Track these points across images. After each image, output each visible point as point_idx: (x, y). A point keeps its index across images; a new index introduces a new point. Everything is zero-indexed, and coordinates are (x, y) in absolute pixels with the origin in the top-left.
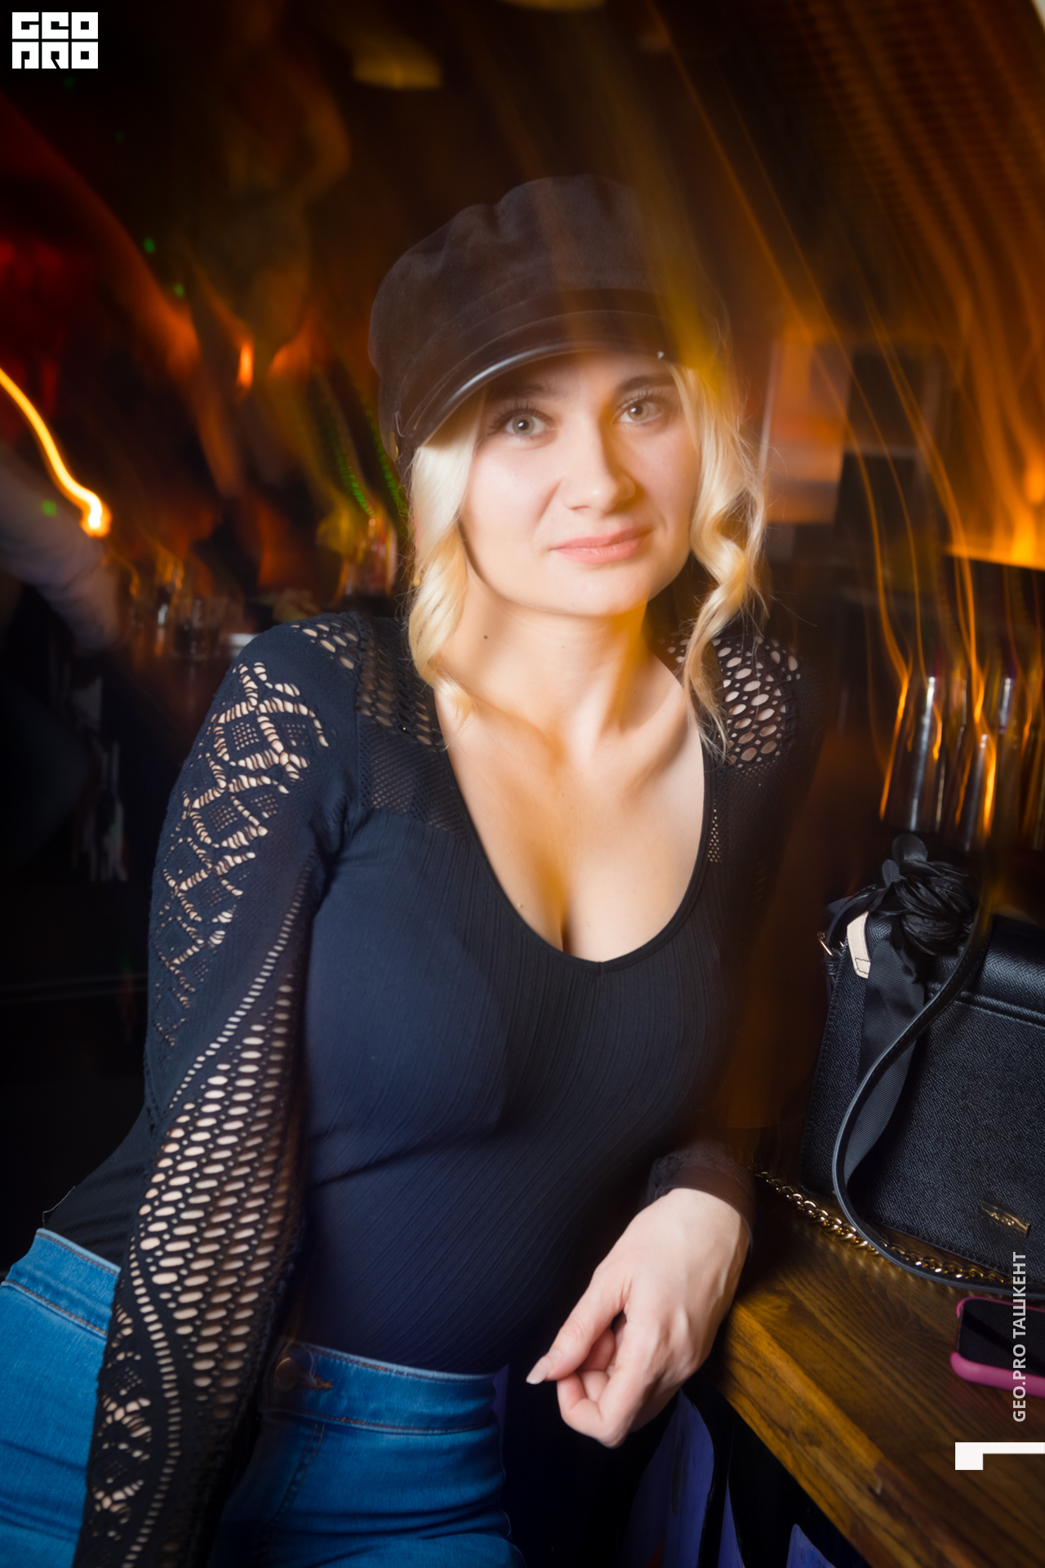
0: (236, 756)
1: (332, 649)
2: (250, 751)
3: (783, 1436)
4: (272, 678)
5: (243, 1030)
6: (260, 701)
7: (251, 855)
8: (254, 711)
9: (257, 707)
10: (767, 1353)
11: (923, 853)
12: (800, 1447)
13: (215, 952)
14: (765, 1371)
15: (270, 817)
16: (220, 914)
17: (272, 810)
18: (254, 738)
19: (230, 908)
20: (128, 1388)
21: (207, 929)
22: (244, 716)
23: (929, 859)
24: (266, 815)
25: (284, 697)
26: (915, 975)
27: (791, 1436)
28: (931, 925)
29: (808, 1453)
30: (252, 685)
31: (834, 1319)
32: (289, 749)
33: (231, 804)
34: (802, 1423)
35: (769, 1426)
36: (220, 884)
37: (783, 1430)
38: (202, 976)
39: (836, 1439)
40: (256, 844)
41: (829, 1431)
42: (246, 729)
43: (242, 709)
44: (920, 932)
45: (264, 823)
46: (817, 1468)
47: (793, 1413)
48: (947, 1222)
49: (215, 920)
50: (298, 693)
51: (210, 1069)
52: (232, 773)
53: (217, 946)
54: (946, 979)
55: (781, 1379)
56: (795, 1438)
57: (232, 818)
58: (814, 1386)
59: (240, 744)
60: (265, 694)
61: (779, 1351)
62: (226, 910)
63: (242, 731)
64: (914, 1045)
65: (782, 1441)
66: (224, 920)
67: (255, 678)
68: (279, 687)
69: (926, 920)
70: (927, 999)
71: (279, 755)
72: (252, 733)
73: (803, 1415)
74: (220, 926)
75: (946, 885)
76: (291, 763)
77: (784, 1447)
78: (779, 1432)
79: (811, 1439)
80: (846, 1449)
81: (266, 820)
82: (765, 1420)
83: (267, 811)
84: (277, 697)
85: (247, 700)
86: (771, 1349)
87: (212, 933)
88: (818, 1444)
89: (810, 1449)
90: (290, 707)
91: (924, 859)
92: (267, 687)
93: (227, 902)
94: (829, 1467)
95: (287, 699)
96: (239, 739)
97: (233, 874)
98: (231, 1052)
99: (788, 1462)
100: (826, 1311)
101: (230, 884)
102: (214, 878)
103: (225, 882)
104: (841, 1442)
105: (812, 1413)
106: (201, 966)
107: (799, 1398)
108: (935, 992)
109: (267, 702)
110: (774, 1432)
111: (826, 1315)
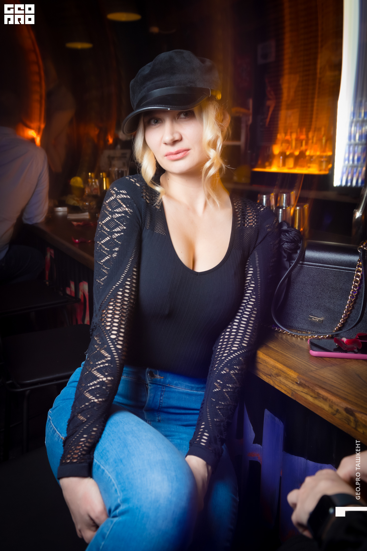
0: (113, 209)
1: (134, 181)
2: (117, 208)
3: (269, 377)
4: (119, 189)
5: (125, 280)
6: (117, 195)
7: (122, 234)
8: (116, 198)
9: (116, 197)
10: (262, 357)
11: (286, 226)
12: (275, 378)
13: (115, 258)
14: (262, 362)
15: (126, 224)
16: (115, 248)
17: (126, 222)
18: (117, 204)
19: (118, 247)
20: (108, 373)
21: (111, 252)
22: (113, 200)
23: (288, 228)
24: (125, 224)
25: (123, 194)
26: (287, 258)
27: (272, 376)
28: (290, 245)
29: (277, 379)
30: (114, 192)
31: (277, 348)
32: (127, 207)
33: (114, 220)
34: (275, 371)
35: (265, 375)
36: (114, 240)
37: (269, 375)
38: (111, 265)
39: (285, 373)
40: (123, 231)
41: (283, 372)
42: (115, 202)
43: (112, 198)
44: (287, 247)
45: (124, 226)
46: (280, 382)
47: (272, 370)
48: (300, 323)
49: (114, 250)
50: (126, 192)
51: (117, 289)
52: (112, 213)
53: (115, 257)
54: (295, 259)
55: (267, 362)
56: (273, 376)
57: (115, 224)
58: (277, 362)
59: (113, 206)
60: (117, 194)
61: (266, 356)
62: (117, 247)
63: (113, 203)
64: (287, 279)
65: (269, 378)
66: (116, 250)
67: (114, 190)
68: (121, 191)
69: (288, 243)
70: (290, 266)
71: (125, 208)
72: (116, 203)
73: (275, 370)
74: (115, 251)
75: (293, 233)
76: (129, 210)
77: (270, 380)
78: (268, 376)
79: (278, 375)
80: (288, 375)
81: (125, 225)
82: (264, 374)
83: (125, 223)
84: (121, 194)
85: (113, 196)
86: (263, 356)
87: (113, 253)
88: (280, 376)
89: (277, 378)
90: (125, 196)
91: (287, 228)
92: (118, 192)
93: (117, 245)
94: (284, 381)
95: (123, 195)
96: (113, 205)
97: (117, 238)
98: (123, 285)
99: (271, 383)
100: (275, 346)
101: (117, 240)
102: (112, 239)
103: (115, 240)
104: (287, 373)
105: (278, 369)
106: (110, 262)
107: (273, 366)
108: (293, 263)
109: (118, 196)
110: (267, 377)
111: (275, 347)
